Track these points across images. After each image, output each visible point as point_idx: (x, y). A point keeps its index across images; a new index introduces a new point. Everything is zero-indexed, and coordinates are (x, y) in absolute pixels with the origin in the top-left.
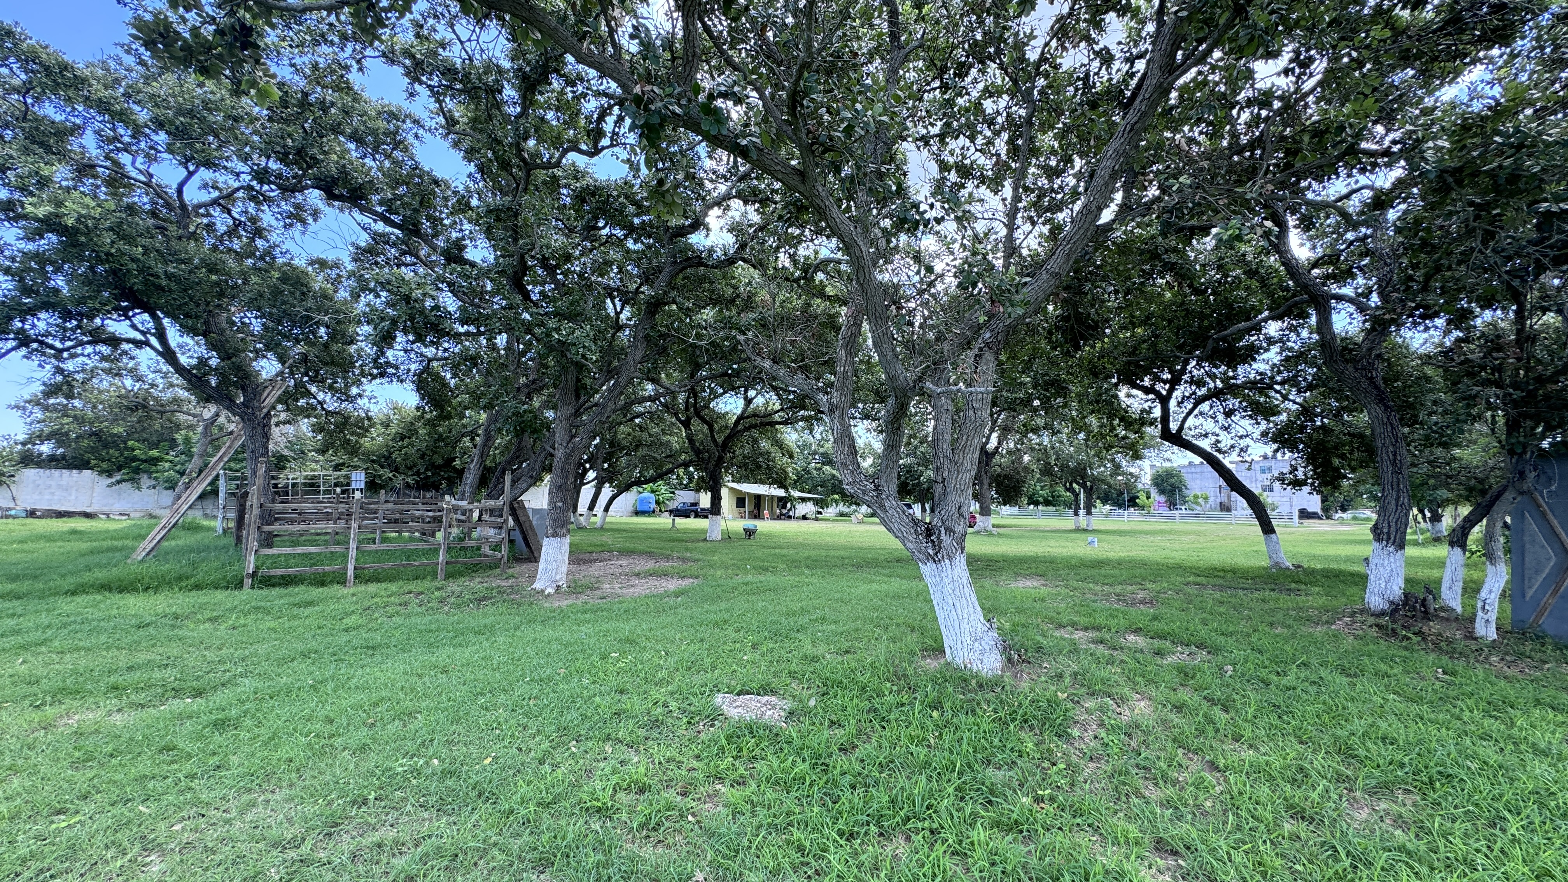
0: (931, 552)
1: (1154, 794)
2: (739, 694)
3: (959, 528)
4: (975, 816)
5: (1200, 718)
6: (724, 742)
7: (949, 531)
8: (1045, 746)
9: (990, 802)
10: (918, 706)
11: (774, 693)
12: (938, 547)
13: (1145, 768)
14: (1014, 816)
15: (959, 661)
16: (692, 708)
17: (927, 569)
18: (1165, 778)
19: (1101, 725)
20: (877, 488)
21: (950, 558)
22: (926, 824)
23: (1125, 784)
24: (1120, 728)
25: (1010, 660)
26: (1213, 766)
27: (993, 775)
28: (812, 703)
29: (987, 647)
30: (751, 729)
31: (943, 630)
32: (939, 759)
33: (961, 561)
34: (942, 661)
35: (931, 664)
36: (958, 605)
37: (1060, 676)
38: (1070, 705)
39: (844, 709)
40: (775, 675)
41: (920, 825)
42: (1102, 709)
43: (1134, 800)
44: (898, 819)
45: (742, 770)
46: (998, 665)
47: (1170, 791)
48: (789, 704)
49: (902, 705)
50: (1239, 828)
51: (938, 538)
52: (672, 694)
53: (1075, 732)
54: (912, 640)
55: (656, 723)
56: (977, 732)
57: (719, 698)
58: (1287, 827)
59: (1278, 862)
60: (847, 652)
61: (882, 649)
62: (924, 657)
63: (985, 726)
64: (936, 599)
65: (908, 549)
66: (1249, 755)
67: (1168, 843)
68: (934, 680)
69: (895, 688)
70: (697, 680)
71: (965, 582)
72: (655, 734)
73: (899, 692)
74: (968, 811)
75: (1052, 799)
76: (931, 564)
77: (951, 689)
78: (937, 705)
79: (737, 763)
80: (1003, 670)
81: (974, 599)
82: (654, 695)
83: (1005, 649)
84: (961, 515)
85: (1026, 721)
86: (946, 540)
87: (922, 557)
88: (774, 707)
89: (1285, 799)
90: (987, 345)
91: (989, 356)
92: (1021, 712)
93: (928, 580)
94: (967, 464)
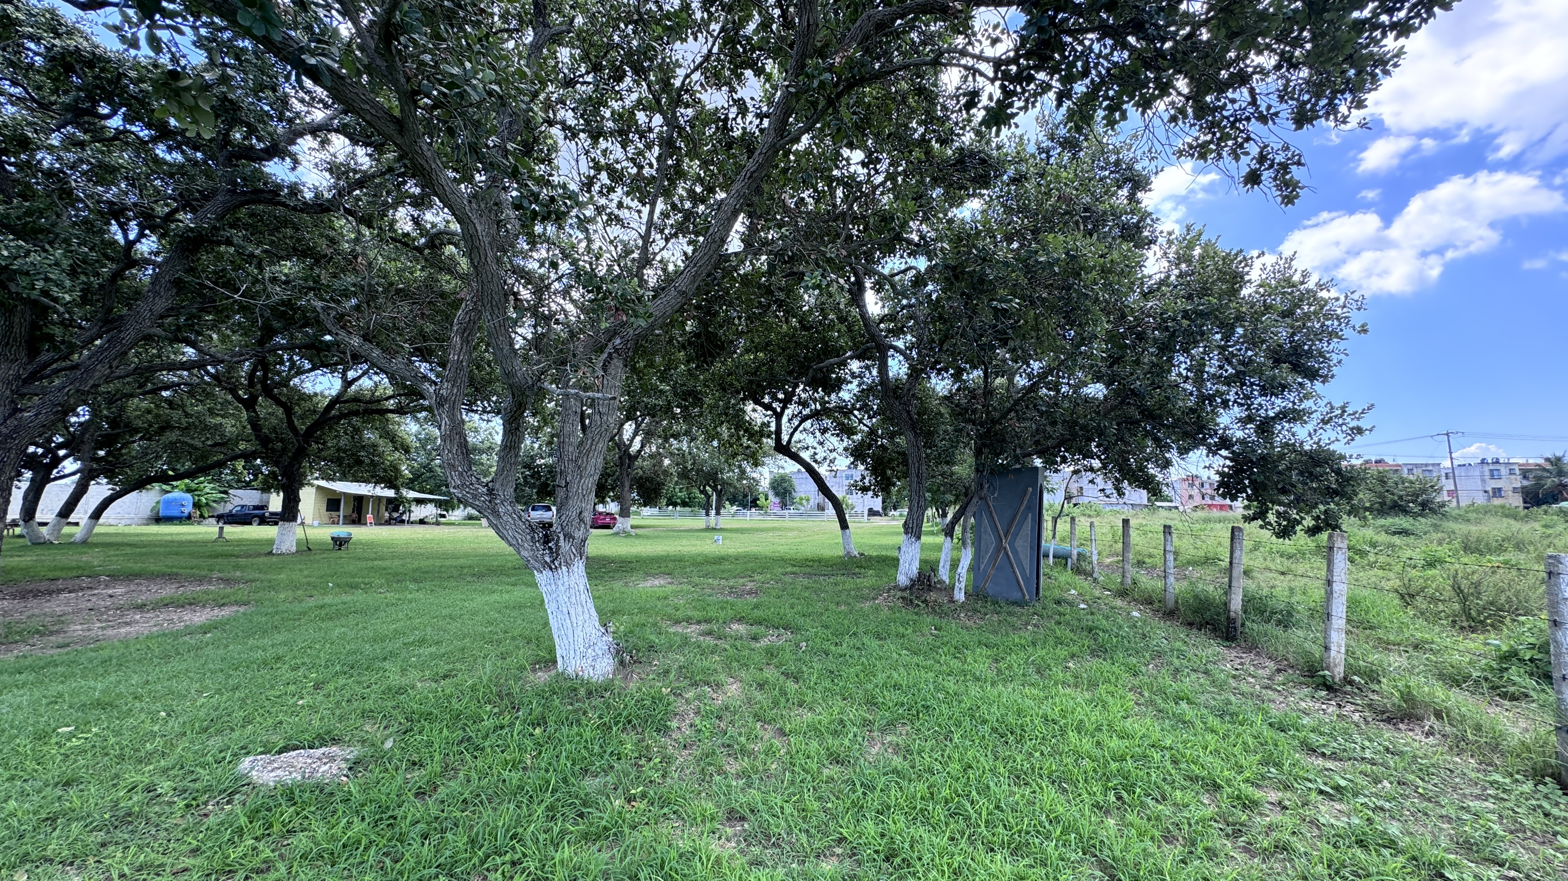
0: (548, 559)
1: (733, 767)
2: (280, 752)
3: (579, 534)
4: (563, 833)
5: (776, 692)
6: (243, 820)
7: (568, 536)
8: (645, 744)
9: (581, 815)
10: (518, 726)
11: (335, 741)
12: (555, 554)
13: (728, 746)
14: (604, 823)
15: (570, 671)
16: (197, 785)
17: (542, 578)
18: (743, 751)
19: (697, 713)
20: (491, 492)
21: (568, 565)
22: (508, 857)
23: (710, 764)
24: (712, 712)
25: (622, 663)
26: (782, 733)
27: (590, 784)
28: (389, 744)
29: (600, 653)
30: (290, 794)
31: (557, 640)
32: (533, 779)
33: (579, 567)
34: (553, 673)
35: (542, 677)
36: (572, 612)
37: (667, 672)
38: (672, 698)
39: (430, 744)
40: (341, 719)
41: (499, 860)
42: (698, 698)
43: (717, 778)
44: (475, 860)
45: (268, 853)
46: (610, 669)
47: (746, 763)
48: (353, 752)
49: (502, 728)
50: (793, 783)
51: (557, 544)
52: (165, 771)
53: (674, 724)
54: (524, 655)
55: (126, 819)
56: (579, 742)
57: (246, 763)
58: (826, 772)
59: (816, 805)
60: (445, 677)
61: (487, 669)
62: (534, 671)
63: (588, 735)
64: (550, 607)
65: (523, 557)
66: (808, 716)
67: (738, 812)
68: (540, 695)
69: (496, 710)
70: (215, 743)
71: (582, 588)
72: (121, 835)
73: (501, 713)
74: (556, 830)
75: (644, 795)
76: (547, 573)
77: (557, 702)
78: (540, 722)
79: (261, 845)
80: (614, 674)
81: (591, 605)
82: (132, 777)
83: (618, 652)
84: (582, 520)
85: (629, 722)
86: (565, 546)
87: (537, 565)
88: (332, 759)
89: (828, 749)
90: (616, 350)
91: (617, 363)
92: (625, 714)
93: (543, 589)
94: (590, 469)
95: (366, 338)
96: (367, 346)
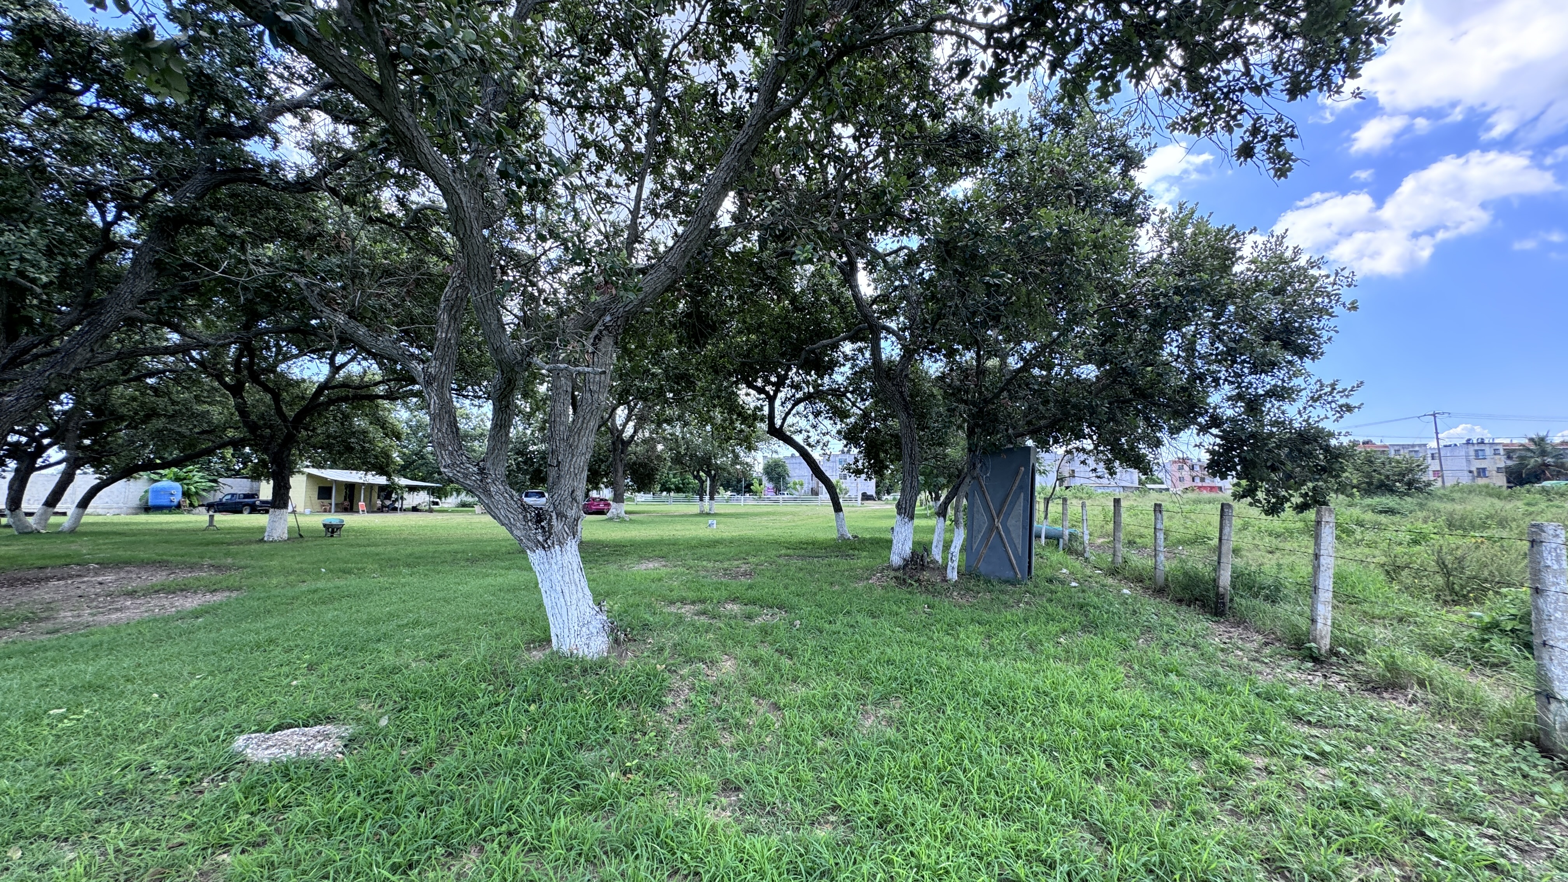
0: (540, 538)
1: (728, 740)
2: (274, 731)
3: (572, 513)
4: (559, 804)
5: (771, 669)
6: (238, 796)
7: (561, 515)
8: (640, 719)
9: (577, 787)
10: (513, 703)
11: (330, 719)
12: (548, 533)
13: (723, 720)
14: (599, 794)
15: (565, 649)
16: (191, 763)
17: (535, 557)
18: (738, 725)
19: (692, 689)
20: (482, 471)
21: (561, 544)
22: (504, 828)
23: (705, 738)
24: (707, 688)
25: (616, 641)
26: (776, 707)
27: (586, 758)
28: (384, 722)
29: (594, 631)
30: (285, 771)
31: (551, 619)
32: (528, 754)
33: (572, 546)
34: (548, 651)
35: (537, 656)
36: (566, 591)
37: (661, 650)
38: (666, 675)
39: (425, 721)
40: (335, 698)
41: (495, 831)
42: (694, 674)
43: (712, 751)
44: (472, 831)
45: (264, 827)
46: (605, 647)
47: (741, 736)
48: (348, 730)
49: (497, 705)
50: (787, 754)
51: (549, 524)
52: (159, 750)
53: (669, 700)
54: (518, 635)
55: (122, 796)
56: (574, 718)
57: (240, 741)
58: (820, 744)
59: (810, 775)
60: (440, 657)
61: (481, 649)
62: (528, 649)
63: (583, 710)
64: (544, 587)
65: (516, 537)
66: (802, 691)
67: (733, 783)
68: (534, 673)
69: (491, 688)
70: (209, 722)
71: (575, 567)
72: (114, 811)
73: (496, 690)
74: (552, 801)
75: (639, 768)
76: (540, 552)
77: (552, 679)
78: (536, 698)
79: (256, 820)
80: (609, 652)
81: (584, 583)
82: (124, 755)
83: (612, 630)
84: (574, 499)
85: (624, 698)
86: (557, 525)
87: (530, 544)
88: (327, 737)
89: (822, 722)
90: (607, 328)
91: (608, 341)
92: (619, 690)
93: (536, 568)
94: (582, 448)
95: (351, 315)
96: (353, 323)
